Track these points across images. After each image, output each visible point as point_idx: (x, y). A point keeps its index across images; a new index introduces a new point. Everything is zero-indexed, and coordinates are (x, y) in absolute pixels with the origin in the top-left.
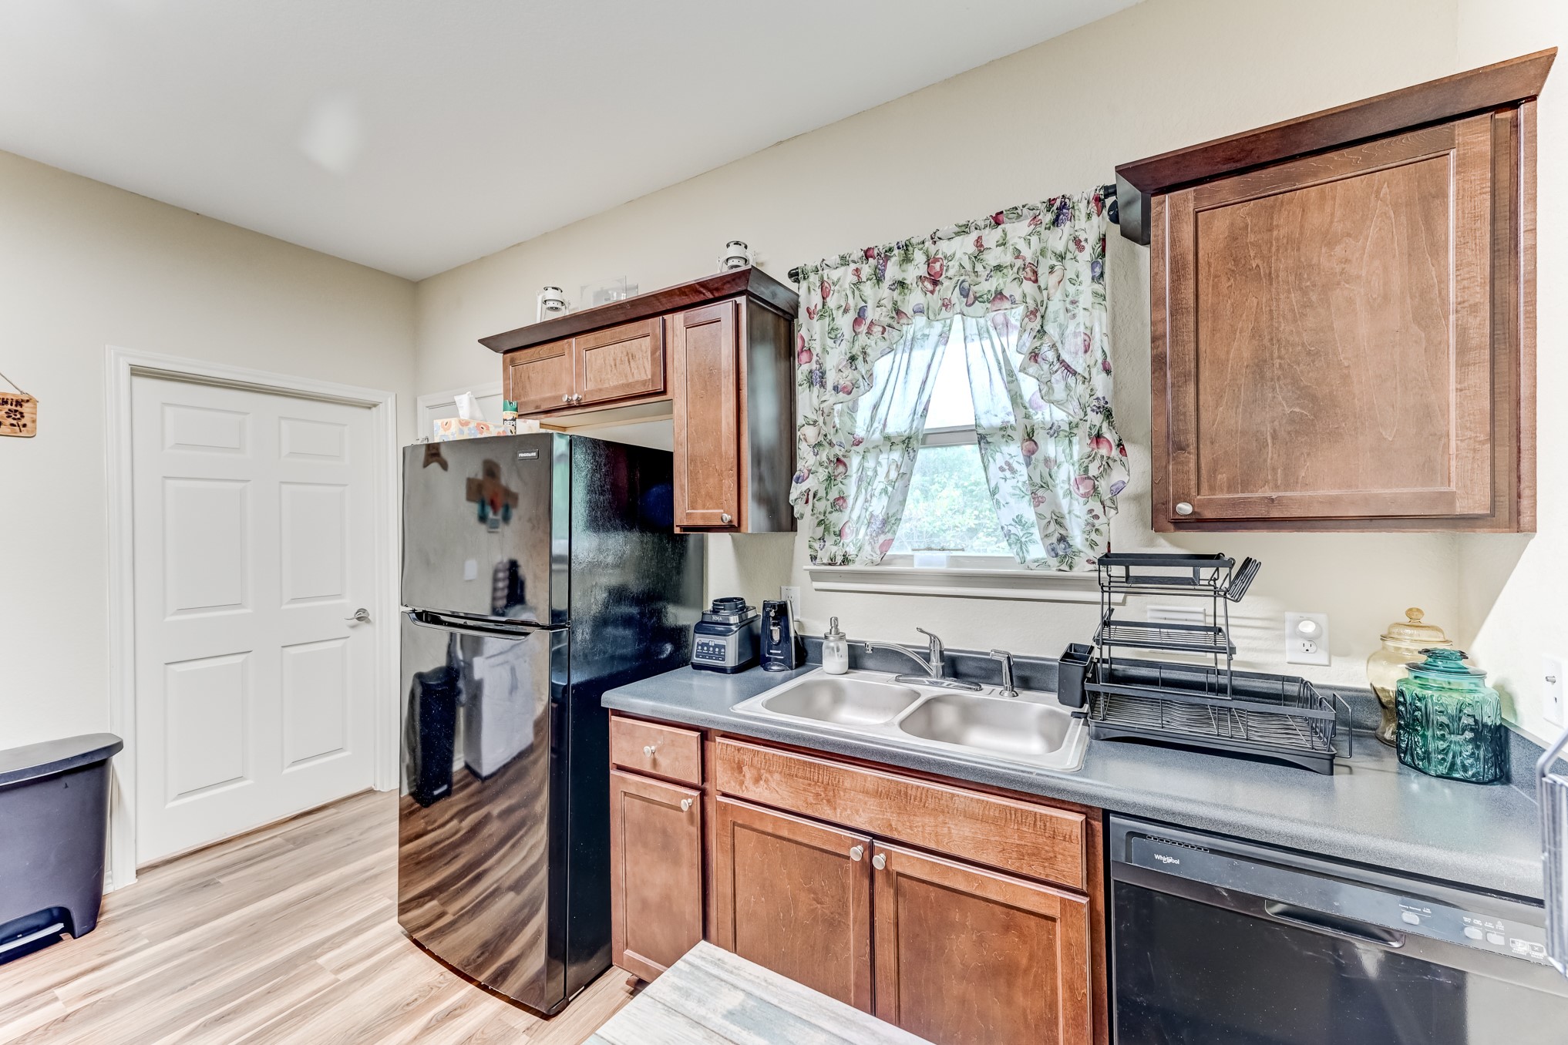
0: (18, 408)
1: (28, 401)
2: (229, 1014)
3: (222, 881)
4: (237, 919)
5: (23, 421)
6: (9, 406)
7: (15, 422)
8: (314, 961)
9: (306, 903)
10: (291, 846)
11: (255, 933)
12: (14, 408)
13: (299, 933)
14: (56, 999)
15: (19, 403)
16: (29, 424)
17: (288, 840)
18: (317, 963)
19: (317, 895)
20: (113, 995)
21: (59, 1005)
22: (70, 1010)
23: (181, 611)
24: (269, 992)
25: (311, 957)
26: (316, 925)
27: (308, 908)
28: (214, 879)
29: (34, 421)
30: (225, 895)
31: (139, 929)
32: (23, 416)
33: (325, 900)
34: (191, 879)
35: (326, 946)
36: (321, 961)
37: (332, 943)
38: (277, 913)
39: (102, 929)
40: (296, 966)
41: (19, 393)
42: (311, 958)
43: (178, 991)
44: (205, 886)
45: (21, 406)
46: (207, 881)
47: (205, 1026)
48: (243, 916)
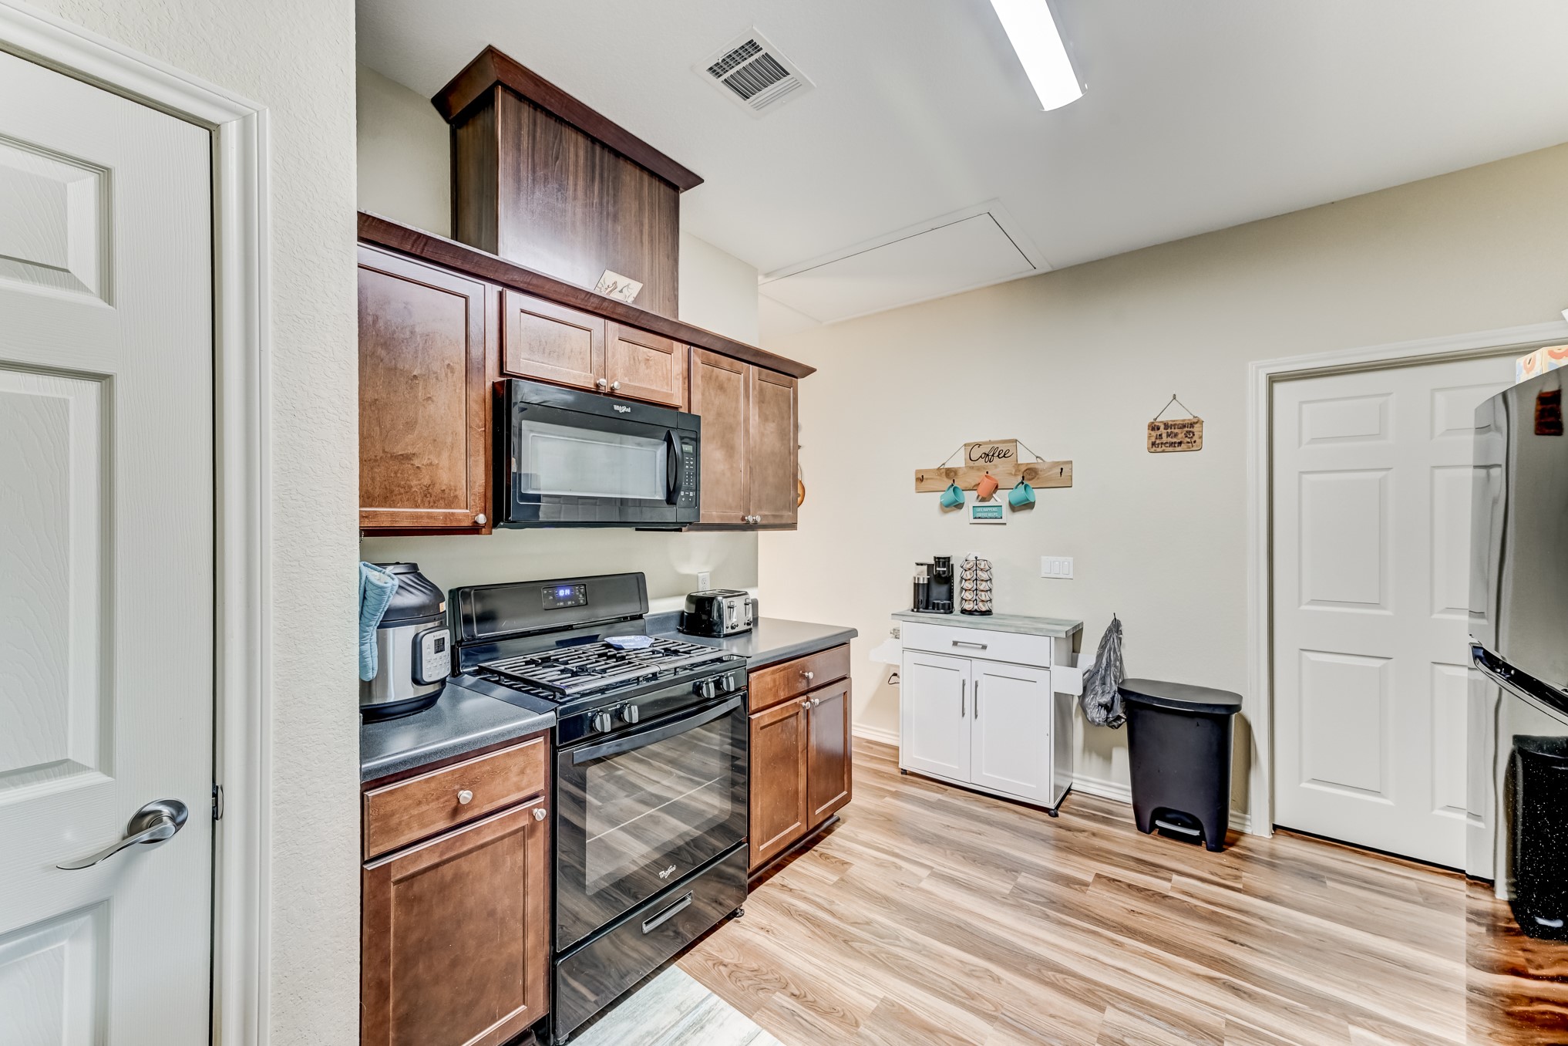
0: (1191, 429)
1: (1197, 423)
2: (1245, 993)
3: (1329, 883)
4: (1314, 925)
5: (1195, 438)
6: (1186, 429)
7: (1189, 440)
8: (1346, 1023)
9: (1387, 965)
10: (1420, 900)
11: (1318, 949)
12: (1189, 429)
13: (1355, 985)
14: (1170, 880)
15: (1192, 425)
16: (1198, 441)
17: (1421, 892)
18: (1347, 1028)
19: (1406, 967)
20: (1196, 906)
21: (1167, 885)
22: (1171, 894)
23: (1314, 602)
24: (1286, 1008)
25: (1347, 1017)
26: (1378, 994)
27: (1384, 971)
28: (1323, 877)
29: (1201, 437)
30: (1322, 897)
31: (1244, 874)
32: (1194, 435)
33: (1410, 979)
34: (1308, 863)
35: (1370, 1022)
36: (1353, 1030)
37: (1379, 1026)
38: (1351, 949)
39: (1224, 856)
40: (1326, 1011)
41: (1192, 417)
42: (1345, 1017)
43: (1230, 941)
44: (1312, 878)
45: (1193, 427)
46: (1317, 875)
47: (1224, 983)
48: (1321, 927)
